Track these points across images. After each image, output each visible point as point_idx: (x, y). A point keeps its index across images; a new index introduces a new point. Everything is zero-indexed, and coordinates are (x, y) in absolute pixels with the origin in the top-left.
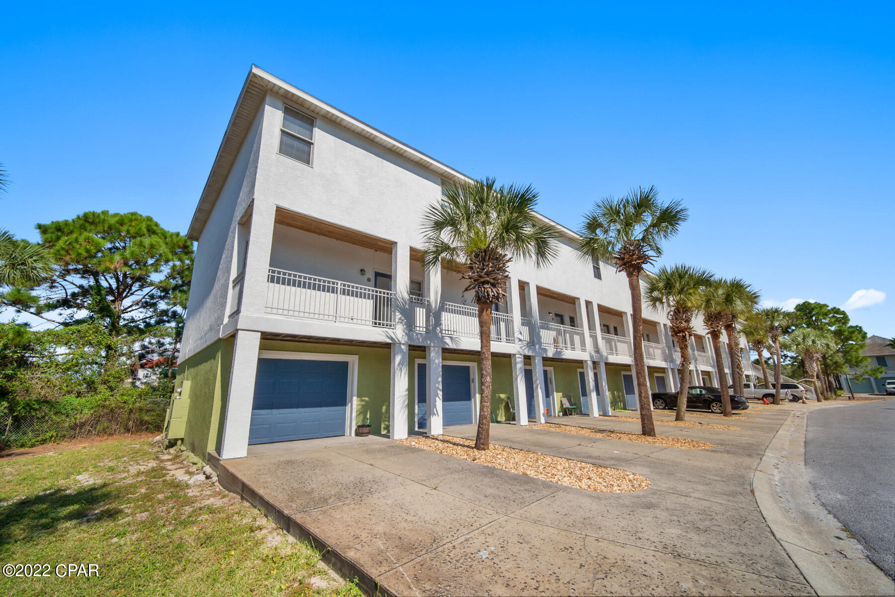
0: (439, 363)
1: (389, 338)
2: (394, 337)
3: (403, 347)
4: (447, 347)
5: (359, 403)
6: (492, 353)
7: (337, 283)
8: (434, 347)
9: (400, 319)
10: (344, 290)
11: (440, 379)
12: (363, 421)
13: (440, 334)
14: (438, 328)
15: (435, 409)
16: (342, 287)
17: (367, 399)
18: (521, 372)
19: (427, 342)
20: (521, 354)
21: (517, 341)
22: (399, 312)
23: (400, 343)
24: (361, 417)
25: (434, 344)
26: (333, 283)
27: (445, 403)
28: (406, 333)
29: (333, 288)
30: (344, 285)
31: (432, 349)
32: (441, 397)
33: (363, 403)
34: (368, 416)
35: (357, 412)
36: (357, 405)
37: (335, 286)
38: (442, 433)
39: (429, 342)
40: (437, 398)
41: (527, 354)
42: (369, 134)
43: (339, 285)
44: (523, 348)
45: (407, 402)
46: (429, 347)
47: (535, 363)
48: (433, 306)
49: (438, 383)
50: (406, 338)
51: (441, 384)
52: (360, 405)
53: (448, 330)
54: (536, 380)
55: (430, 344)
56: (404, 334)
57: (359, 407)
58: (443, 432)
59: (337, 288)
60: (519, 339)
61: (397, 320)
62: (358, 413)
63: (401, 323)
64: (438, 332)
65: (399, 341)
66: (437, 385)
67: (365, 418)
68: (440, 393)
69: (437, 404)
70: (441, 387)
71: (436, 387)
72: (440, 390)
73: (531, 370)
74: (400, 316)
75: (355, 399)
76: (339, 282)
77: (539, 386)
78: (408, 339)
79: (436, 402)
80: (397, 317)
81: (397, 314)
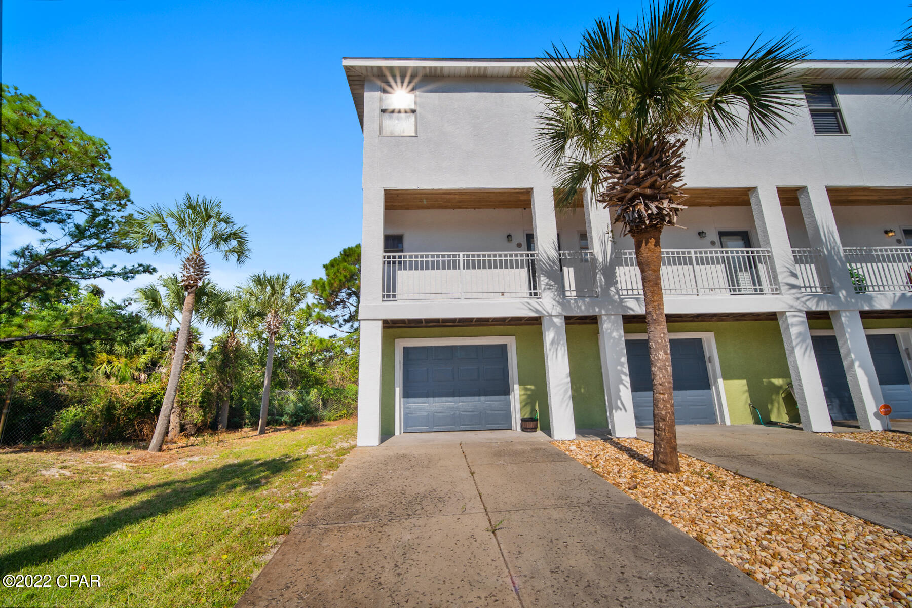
0: (620, 337)
1: (533, 311)
2: (540, 308)
3: (556, 320)
4: (632, 313)
5: (523, 392)
6: (667, 316)
7: (459, 255)
8: (608, 315)
9: (547, 284)
10: (468, 261)
11: (624, 359)
12: (531, 413)
13: (617, 297)
14: (613, 289)
15: (619, 402)
16: (465, 258)
17: (533, 387)
18: (803, 341)
19: (595, 310)
20: (800, 311)
21: (784, 289)
22: (545, 276)
23: (550, 316)
24: (528, 409)
25: (606, 311)
26: (454, 256)
27: (634, 393)
28: (558, 302)
29: (454, 262)
30: (468, 256)
31: (604, 318)
32: (629, 385)
33: (529, 392)
34: (537, 408)
35: (521, 403)
36: (520, 396)
37: (457, 259)
38: (635, 435)
39: (597, 310)
40: (621, 387)
41: (814, 308)
42: (477, 70)
43: (461, 256)
44: (804, 299)
45: (570, 393)
46: (600, 316)
47: (842, 324)
48: (601, 260)
49: (622, 365)
50: (559, 309)
51: (626, 366)
52: (524, 394)
53: (633, 290)
54: (849, 353)
55: (600, 311)
56: (554, 303)
57: (524, 397)
58: (638, 433)
59: (459, 261)
60: (788, 284)
61: (543, 287)
62: (523, 404)
63: (549, 289)
64: (612, 293)
65: (548, 313)
66: (619, 368)
67: (533, 410)
68: (626, 380)
69: (621, 394)
70: (626, 370)
71: (618, 370)
72: (625, 374)
73: (835, 336)
74: (547, 281)
75: (516, 387)
76: (461, 254)
77: (857, 364)
78: (563, 309)
79: (619, 391)
80: (542, 283)
81: (542, 278)
